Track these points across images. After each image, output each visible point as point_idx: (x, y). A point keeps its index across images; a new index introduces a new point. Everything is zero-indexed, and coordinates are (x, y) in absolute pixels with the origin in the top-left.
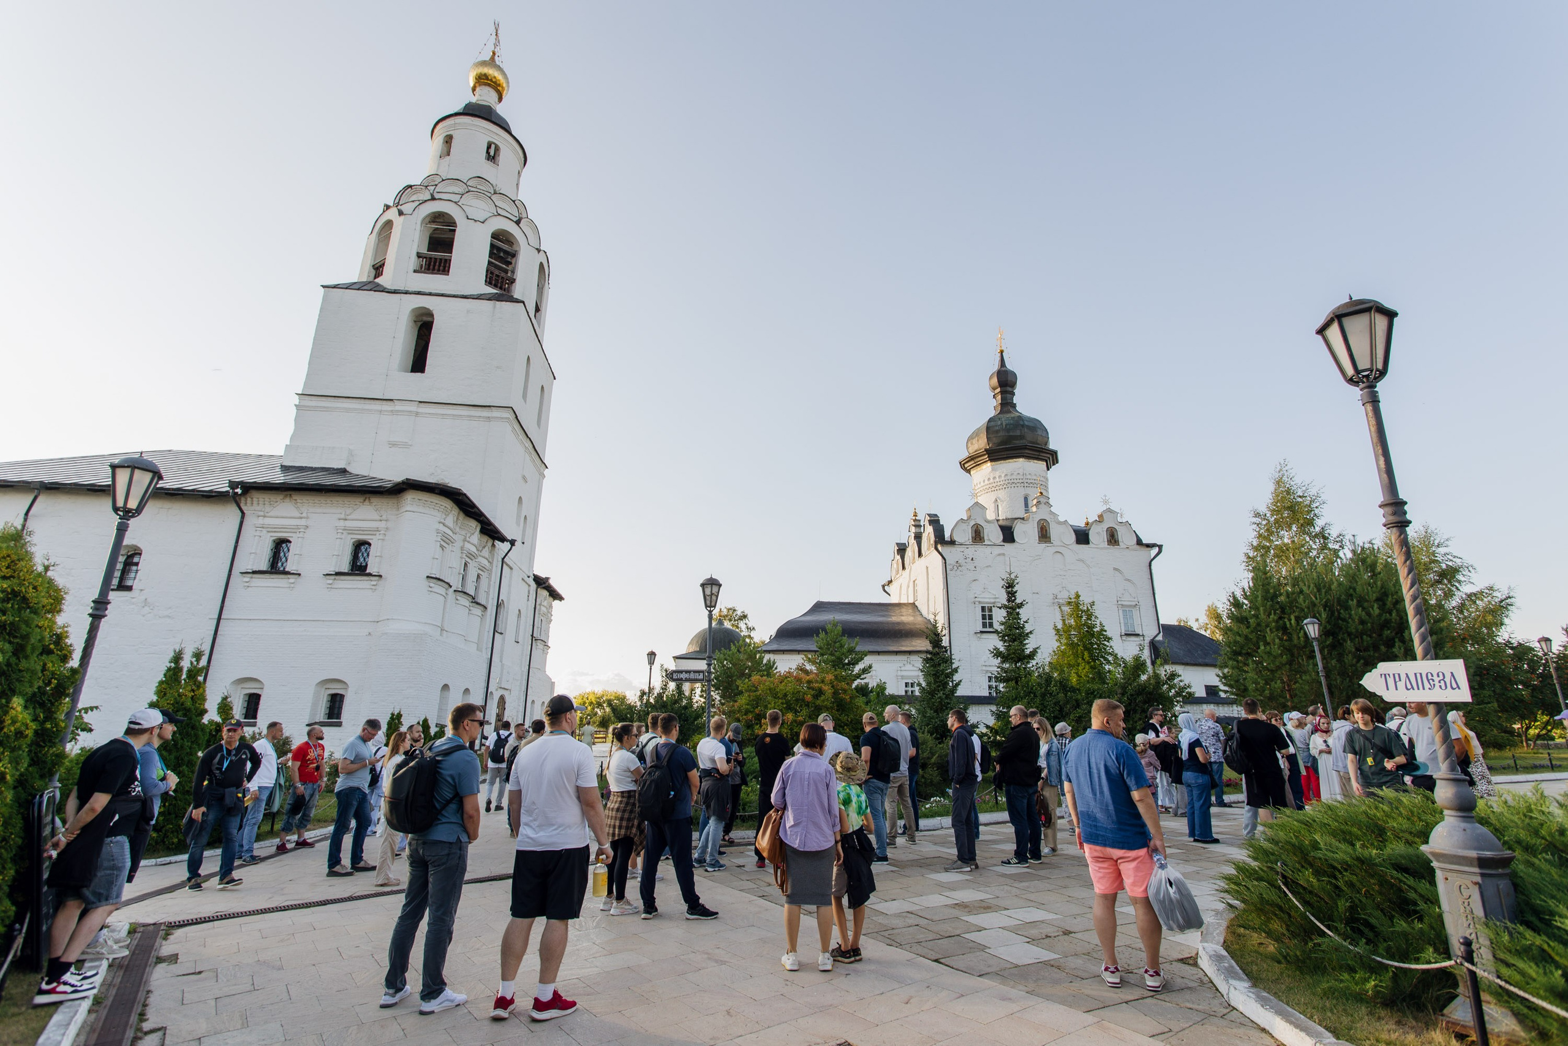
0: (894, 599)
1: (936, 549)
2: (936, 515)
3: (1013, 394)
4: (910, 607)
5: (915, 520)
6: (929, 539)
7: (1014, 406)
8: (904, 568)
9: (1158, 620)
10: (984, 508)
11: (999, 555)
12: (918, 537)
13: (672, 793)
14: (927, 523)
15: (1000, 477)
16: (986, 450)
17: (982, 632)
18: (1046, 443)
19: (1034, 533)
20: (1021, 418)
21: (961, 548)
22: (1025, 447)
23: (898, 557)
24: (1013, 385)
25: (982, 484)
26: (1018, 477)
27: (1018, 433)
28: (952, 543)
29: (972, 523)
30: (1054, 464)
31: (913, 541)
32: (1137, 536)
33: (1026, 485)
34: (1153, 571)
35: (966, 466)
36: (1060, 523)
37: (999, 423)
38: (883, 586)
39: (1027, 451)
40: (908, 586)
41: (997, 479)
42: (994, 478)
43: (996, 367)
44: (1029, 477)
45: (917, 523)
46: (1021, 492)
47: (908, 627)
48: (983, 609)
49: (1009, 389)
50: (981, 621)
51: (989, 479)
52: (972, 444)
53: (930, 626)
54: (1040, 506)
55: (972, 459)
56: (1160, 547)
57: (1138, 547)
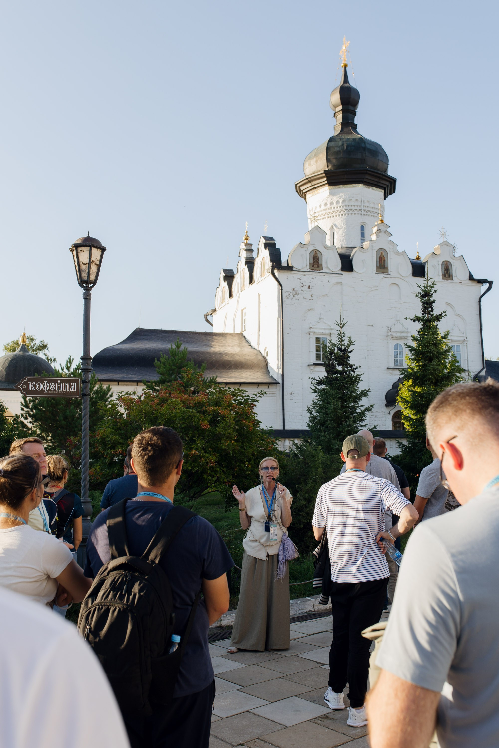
0: (216, 330)
1: (273, 274)
2: (271, 239)
3: (355, 114)
4: (236, 338)
5: (246, 244)
6: (263, 265)
7: (354, 127)
8: (231, 295)
9: (483, 355)
10: (323, 232)
11: (337, 284)
12: (250, 263)
13: (177, 639)
14: (262, 247)
15: (338, 202)
16: (325, 172)
17: (315, 364)
18: (386, 170)
19: (373, 263)
20: (362, 140)
21: (299, 275)
22: (365, 172)
23: (225, 285)
24: (355, 103)
25: (318, 209)
26: (356, 204)
27: (359, 156)
28: (289, 268)
29: (311, 248)
30: (390, 194)
31: (243, 269)
32: (469, 272)
33: (363, 212)
34: (482, 308)
35: (302, 188)
36: (398, 253)
37: (340, 143)
38: (206, 316)
39: (367, 176)
40: (235, 316)
41: (335, 205)
42: (332, 203)
43: (340, 82)
44: (367, 204)
45: (249, 247)
46: (358, 220)
47: (237, 358)
48: (318, 340)
49: (351, 108)
50: (315, 353)
51: (326, 204)
52: (310, 165)
53: (260, 358)
54: (380, 234)
55: (310, 182)
56: (491, 283)
57: (470, 282)
